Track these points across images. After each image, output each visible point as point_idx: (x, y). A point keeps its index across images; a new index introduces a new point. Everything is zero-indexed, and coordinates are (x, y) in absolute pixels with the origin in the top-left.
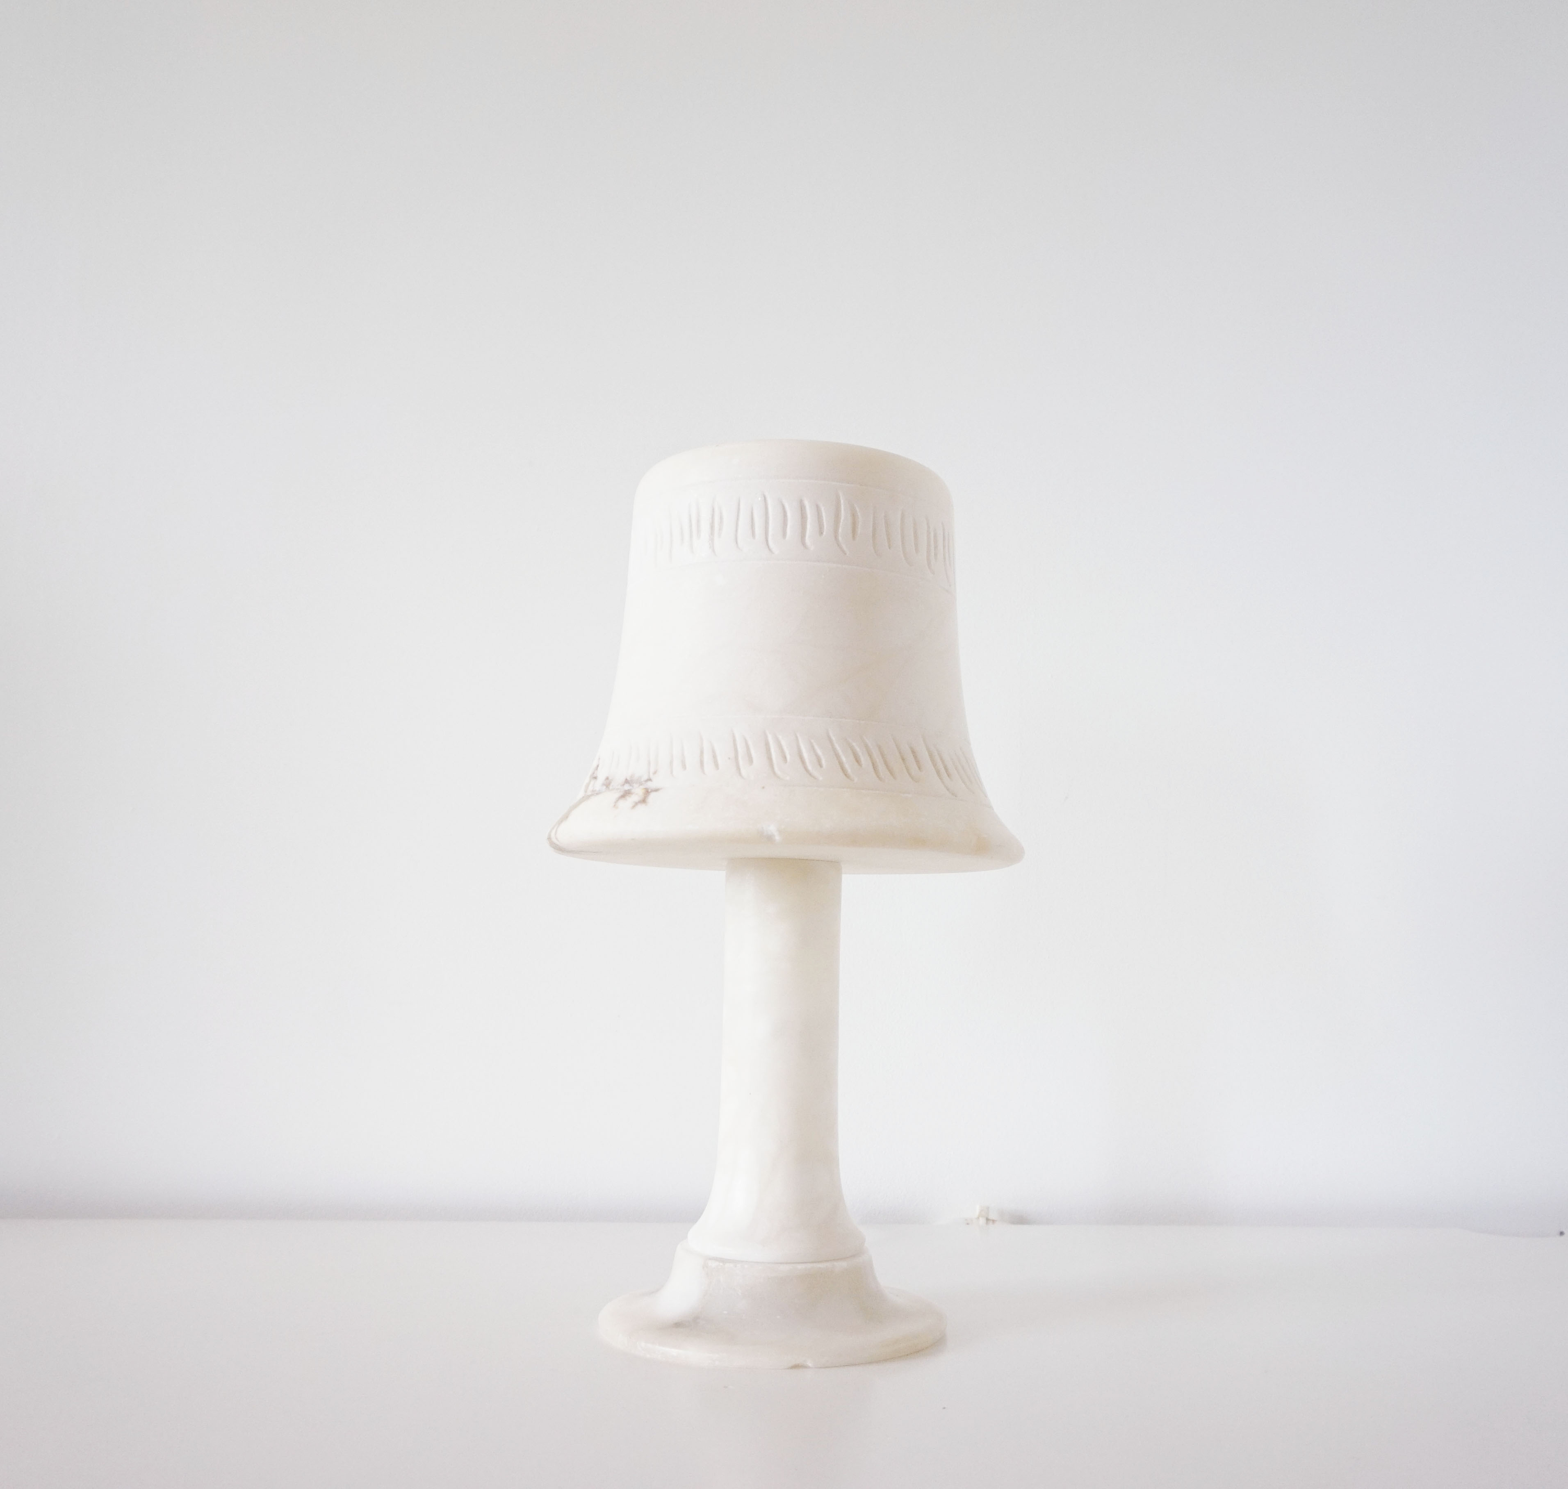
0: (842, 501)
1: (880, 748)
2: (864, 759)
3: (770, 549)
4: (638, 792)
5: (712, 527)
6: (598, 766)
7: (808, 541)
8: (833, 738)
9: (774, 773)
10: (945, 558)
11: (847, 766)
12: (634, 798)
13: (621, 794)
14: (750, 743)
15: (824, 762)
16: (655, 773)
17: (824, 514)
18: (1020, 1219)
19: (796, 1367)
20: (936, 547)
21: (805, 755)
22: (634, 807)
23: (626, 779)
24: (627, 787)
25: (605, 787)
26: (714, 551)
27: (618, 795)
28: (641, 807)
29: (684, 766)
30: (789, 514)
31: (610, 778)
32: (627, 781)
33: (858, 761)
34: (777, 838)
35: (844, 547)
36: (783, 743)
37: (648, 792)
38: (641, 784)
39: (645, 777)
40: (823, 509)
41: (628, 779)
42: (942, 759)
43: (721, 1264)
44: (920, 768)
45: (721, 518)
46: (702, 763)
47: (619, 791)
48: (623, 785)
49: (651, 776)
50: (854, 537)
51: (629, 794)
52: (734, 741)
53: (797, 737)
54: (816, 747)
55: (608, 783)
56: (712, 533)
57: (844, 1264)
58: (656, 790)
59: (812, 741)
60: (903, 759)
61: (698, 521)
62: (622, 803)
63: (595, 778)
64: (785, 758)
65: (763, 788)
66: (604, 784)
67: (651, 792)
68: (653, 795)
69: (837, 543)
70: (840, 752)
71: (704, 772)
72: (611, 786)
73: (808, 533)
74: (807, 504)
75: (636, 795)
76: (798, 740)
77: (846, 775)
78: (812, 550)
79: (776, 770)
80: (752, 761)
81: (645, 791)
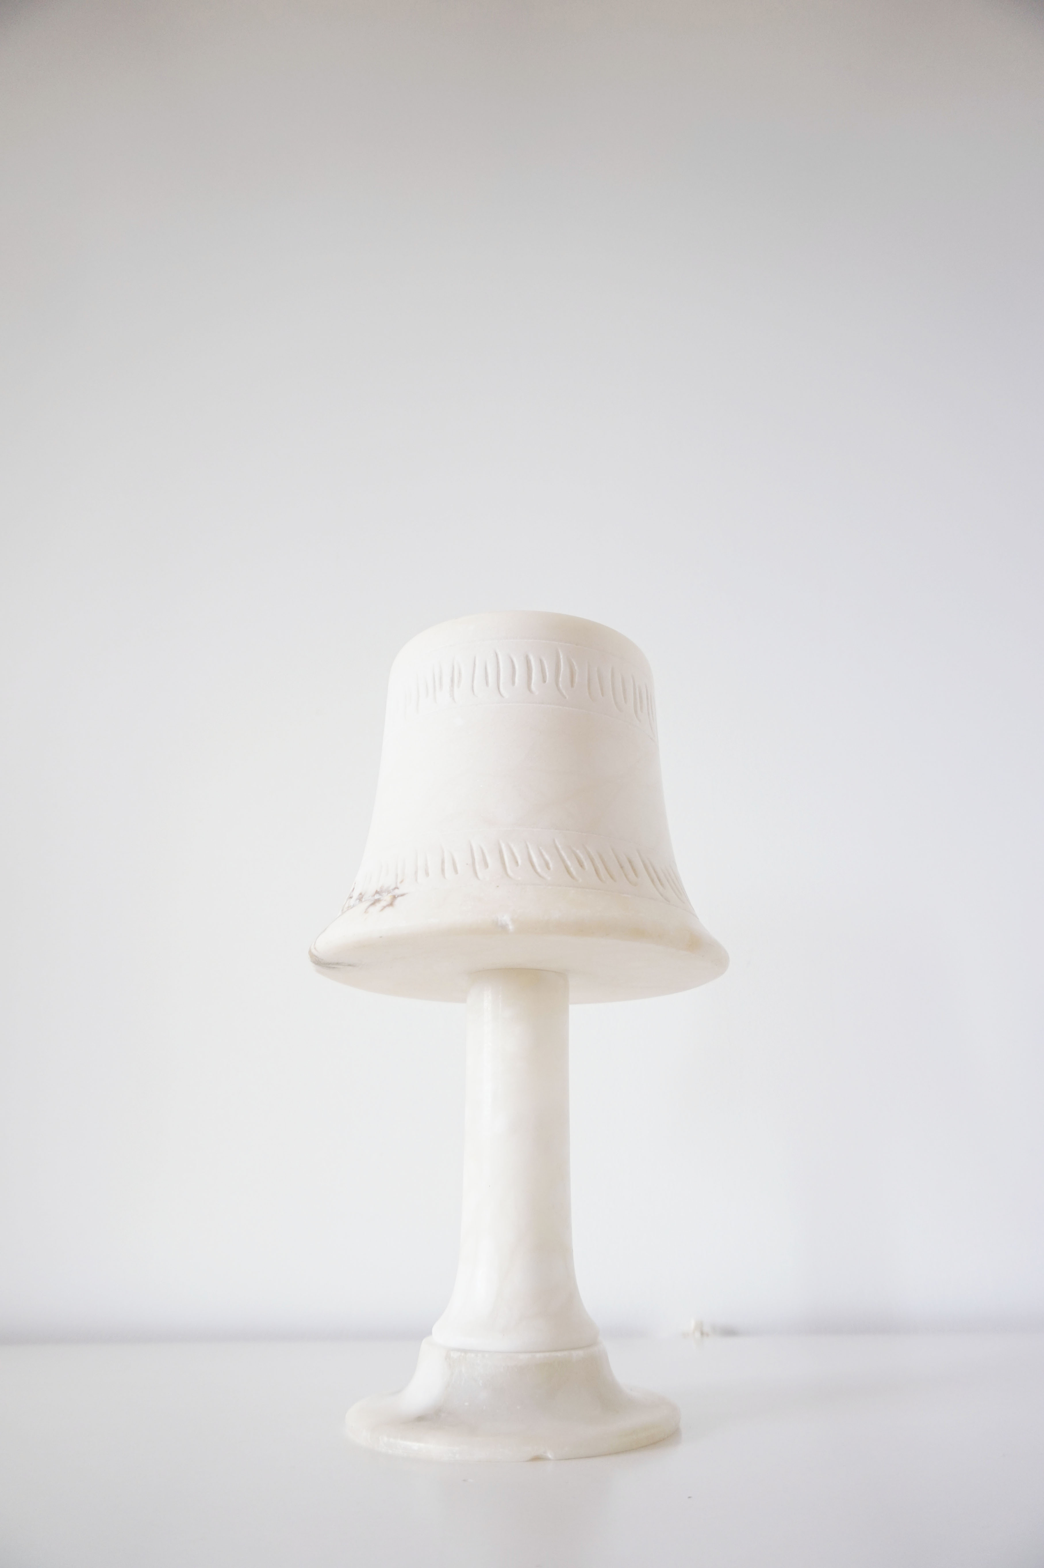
0: (561, 657)
1: (601, 856)
2: (587, 864)
3: (501, 695)
4: (387, 898)
5: (452, 681)
6: (354, 889)
7: (533, 687)
8: (559, 847)
9: (507, 874)
10: (649, 713)
11: (572, 869)
12: (383, 903)
13: (372, 902)
14: (485, 850)
15: (551, 865)
16: (402, 882)
17: (546, 666)
18: (729, 1332)
19: (537, 1459)
20: (641, 702)
21: (535, 860)
22: (382, 910)
24: (377, 897)
25: (358, 901)
26: (453, 699)
27: (369, 903)
28: (389, 910)
29: (427, 874)
30: (517, 667)
31: (363, 894)
32: (377, 892)
33: (582, 865)
34: (511, 927)
35: (564, 692)
36: (515, 850)
37: (395, 897)
38: (389, 892)
39: (393, 887)
40: (545, 662)
41: (379, 890)
42: (656, 872)
43: (463, 1354)
44: (636, 874)
45: (460, 673)
46: (443, 869)
47: (370, 901)
48: (374, 896)
49: (399, 885)
50: (572, 686)
51: (379, 901)
52: (472, 850)
53: (527, 846)
54: (544, 853)
55: (361, 898)
56: (452, 685)
57: (581, 1353)
58: (402, 895)
59: (541, 848)
61: (441, 678)
62: (372, 909)
63: (351, 897)
64: (517, 862)
65: (498, 886)
66: (357, 899)
67: (398, 897)
68: (399, 899)
69: (559, 689)
70: (565, 857)
71: (444, 877)
72: (364, 897)
73: (533, 681)
74: (532, 658)
75: (385, 900)
76: (528, 848)
77: (572, 877)
78: (537, 694)
79: (509, 872)
80: (488, 865)
81: (392, 897)
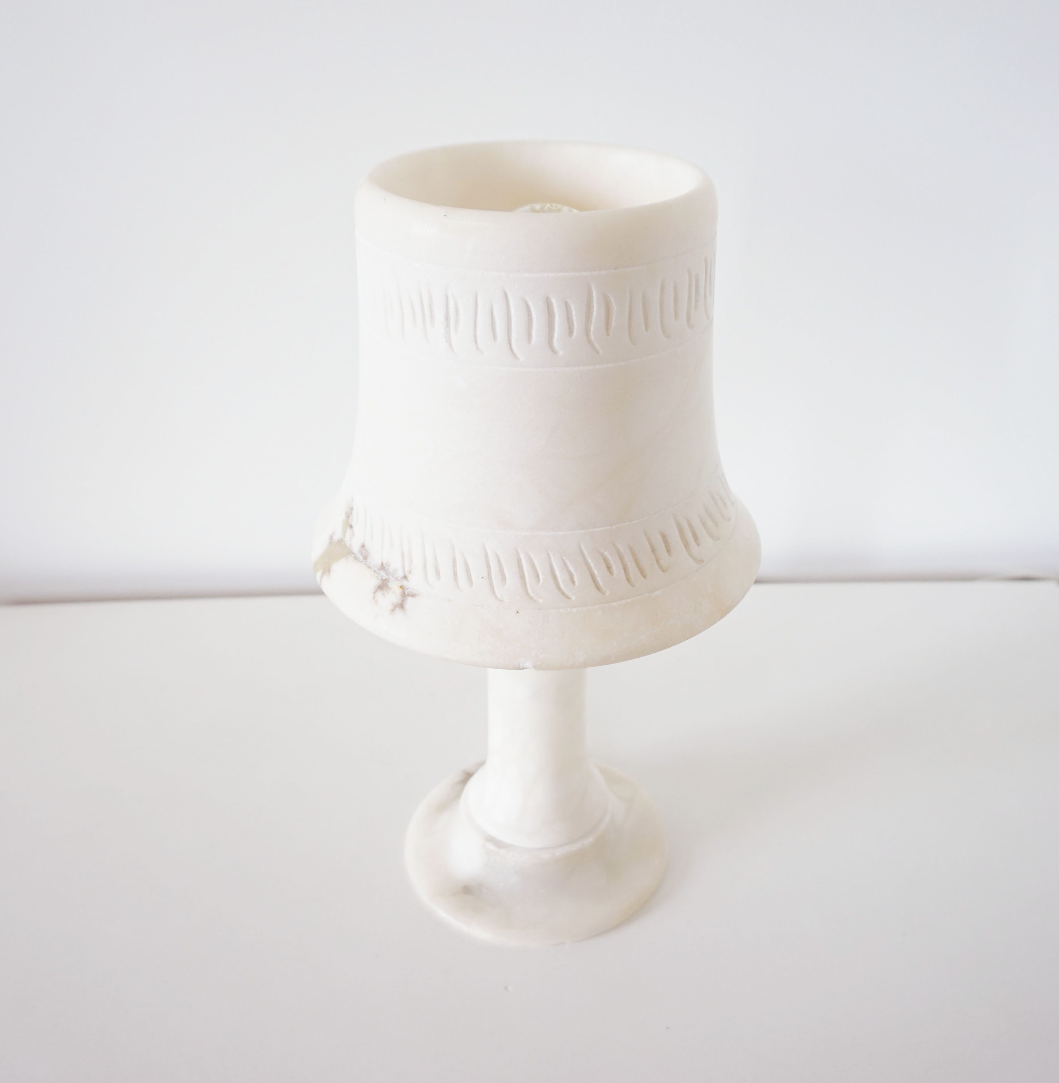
0: (594, 294)
1: (631, 547)
2: (616, 565)
3: (514, 354)
4: (395, 587)
5: (447, 318)
7: (556, 344)
8: (585, 551)
9: (528, 594)
11: (598, 579)
12: (393, 596)
13: (379, 581)
14: (502, 560)
15: (576, 579)
16: (410, 571)
17: (574, 313)
21: (558, 574)
22: (393, 610)
23: (382, 564)
24: (384, 575)
25: (362, 553)
26: (451, 346)
28: (399, 613)
29: (438, 574)
30: (534, 314)
31: (366, 548)
35: (597, 346)
36: (536, 560)
37: (404, 593)
38: (398, 579)
39: (400, 574)
40: (573, 307)
41: (384, 565)
42: (692, 528)
44: (669, 551)
45: (457, 311)
46: (455, 574)
47: (376, 575)
48: (380, 570)
49: (407, 574)
50: (607, 331)
51: (386, 587)
52: (487, 560)
53: (549, 555)
54: (568, 564)
55: (364, 551)
56: (448, 325)
58: (413, 595)
59: (564, 558)
60: (653, 550)
61: (431, 306)
62: (380, 596)
63: (351, 527)
64: (538, 576)
65: (518, 611)
66: (360, 551)
67: (408, 595)
68: (410, 600)
69: (589, 341)
70: (592, 565)
71: (458, 585)
72: (369, 559)
73: (556, 335)
74: (554, 301)
75: (394, 592)
76: (550, 558)
77: (598, 588)
78: (561, 353)
79: (530, 591)
80: (505, 579)
81: (401, 590)
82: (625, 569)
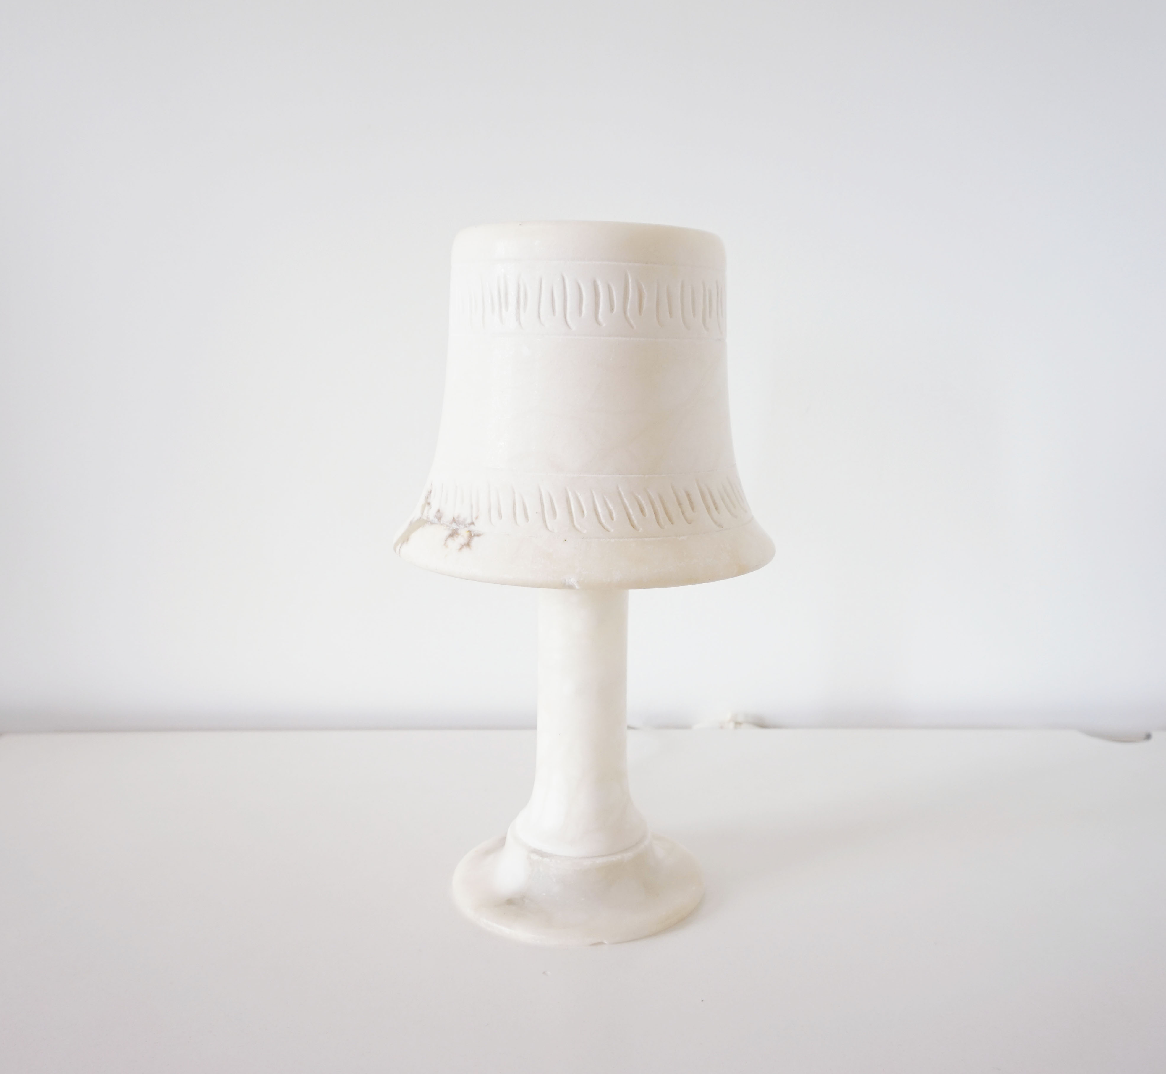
0: (630, 280)
1: (661, 498)
2: (648, 510)
3: (568, 326)
4: (464, 533)
5: (518, 302)
6: (431, 492)
7: (600, 317)
8: (623, 494)
9: (574, 526)
11: (633, 517)
12: (462, 539)
13: (450, 531)
14: (554, 498)
15: (614, 515)
16: (477, 518)
17: (614, 293)
19: (596, 943)
20: (711, 305)
21: (599, 510)
22: (460, 549)
23: (454, 518)
24: (454, 526)
25: (437, 520)
26: (520, 323)
27: (447, 532)
28: (465, 550)
29: (500, 515)
30: (584, 294)
31: (441, 511)
32: (454, 521)
33: (642, 511)
34: (577, 587)
35: (632, 321)
36: (581, 499)
37: (471, 535)
38: (465, 526)
39: (469, 521)
40: (613, 288)
41: (456, 518)
42: (711, 496)
43: (540, 858)
44: (693, 509)
45: (526, 295)
46: (514, 514)
47: (448, 528)
48: (451, 523)
49: (474, 520)
50: (640, 311)
51: (456, 534)
52: (541, 496)
53: (592, 494)
54: (608, 502)
55: (439, 515)
56: (518, 307)
58: (478, 535)
59: (605, 496)
60: (680, 504)
61: (506, 294)
62: (450, 542)
63: (429, 504)
64: (583, 512)
65: (565, 539)
66: (436, 516)
67: (474, 535)
68: (475, 539)
69: (626, 318)
70: (628, 505)
71: (516, 522)
72: (442, 519)
73: (601, 310)
74: (599, 283)
75: (462, 536)
76: (593, 496)
77: (633, 525)
78: (604, 325)
79: (576, 523)
80: (556, 515)
81: (469, 533)
82: (656, 514)
